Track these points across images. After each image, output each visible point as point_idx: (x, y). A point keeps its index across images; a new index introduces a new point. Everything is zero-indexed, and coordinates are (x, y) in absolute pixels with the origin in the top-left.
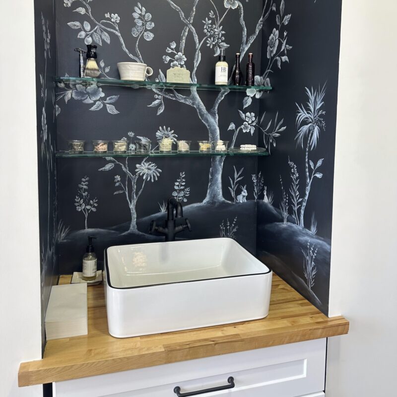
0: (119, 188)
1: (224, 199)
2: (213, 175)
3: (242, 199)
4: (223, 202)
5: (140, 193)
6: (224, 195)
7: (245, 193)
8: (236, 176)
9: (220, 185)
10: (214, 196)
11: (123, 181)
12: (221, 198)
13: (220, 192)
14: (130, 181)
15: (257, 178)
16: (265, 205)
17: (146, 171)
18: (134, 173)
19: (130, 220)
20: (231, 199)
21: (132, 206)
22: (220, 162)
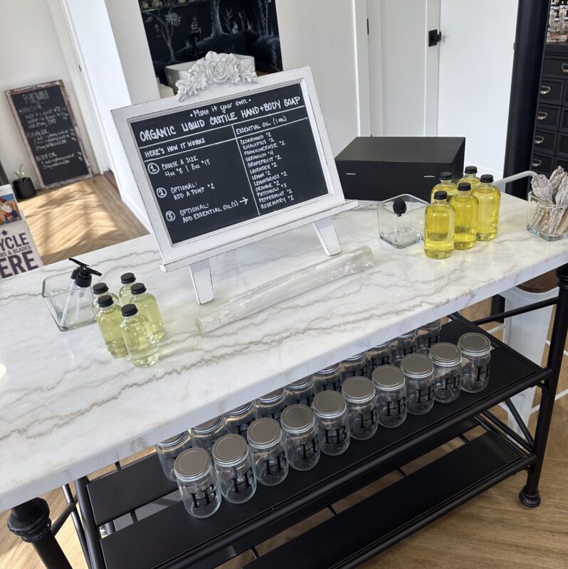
0: (159, 33)
1: (223, 33)
2: (214, 17)
3: (235, 31)
4: (224, 35)
5: (172, 34)
6: (223, 30)
7: (236, 26)
8: (228, 15)
9: (219, 23)
10: (217, 32)
11: (160, 28)
12: (221, 31)
13: (220, 28)
14: (164, 28)
15: (242, 14)
16: (249, 31)
17: (172, 19)
18: (165, 21)
19: (170, 53)
20: (228, 32)
21: (169, 44)
22: (216, 6)
